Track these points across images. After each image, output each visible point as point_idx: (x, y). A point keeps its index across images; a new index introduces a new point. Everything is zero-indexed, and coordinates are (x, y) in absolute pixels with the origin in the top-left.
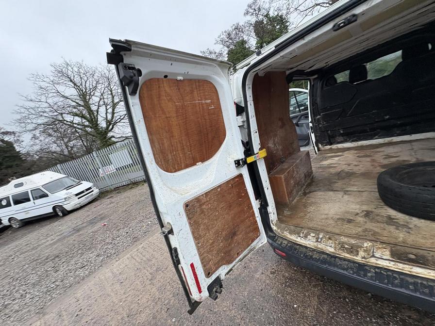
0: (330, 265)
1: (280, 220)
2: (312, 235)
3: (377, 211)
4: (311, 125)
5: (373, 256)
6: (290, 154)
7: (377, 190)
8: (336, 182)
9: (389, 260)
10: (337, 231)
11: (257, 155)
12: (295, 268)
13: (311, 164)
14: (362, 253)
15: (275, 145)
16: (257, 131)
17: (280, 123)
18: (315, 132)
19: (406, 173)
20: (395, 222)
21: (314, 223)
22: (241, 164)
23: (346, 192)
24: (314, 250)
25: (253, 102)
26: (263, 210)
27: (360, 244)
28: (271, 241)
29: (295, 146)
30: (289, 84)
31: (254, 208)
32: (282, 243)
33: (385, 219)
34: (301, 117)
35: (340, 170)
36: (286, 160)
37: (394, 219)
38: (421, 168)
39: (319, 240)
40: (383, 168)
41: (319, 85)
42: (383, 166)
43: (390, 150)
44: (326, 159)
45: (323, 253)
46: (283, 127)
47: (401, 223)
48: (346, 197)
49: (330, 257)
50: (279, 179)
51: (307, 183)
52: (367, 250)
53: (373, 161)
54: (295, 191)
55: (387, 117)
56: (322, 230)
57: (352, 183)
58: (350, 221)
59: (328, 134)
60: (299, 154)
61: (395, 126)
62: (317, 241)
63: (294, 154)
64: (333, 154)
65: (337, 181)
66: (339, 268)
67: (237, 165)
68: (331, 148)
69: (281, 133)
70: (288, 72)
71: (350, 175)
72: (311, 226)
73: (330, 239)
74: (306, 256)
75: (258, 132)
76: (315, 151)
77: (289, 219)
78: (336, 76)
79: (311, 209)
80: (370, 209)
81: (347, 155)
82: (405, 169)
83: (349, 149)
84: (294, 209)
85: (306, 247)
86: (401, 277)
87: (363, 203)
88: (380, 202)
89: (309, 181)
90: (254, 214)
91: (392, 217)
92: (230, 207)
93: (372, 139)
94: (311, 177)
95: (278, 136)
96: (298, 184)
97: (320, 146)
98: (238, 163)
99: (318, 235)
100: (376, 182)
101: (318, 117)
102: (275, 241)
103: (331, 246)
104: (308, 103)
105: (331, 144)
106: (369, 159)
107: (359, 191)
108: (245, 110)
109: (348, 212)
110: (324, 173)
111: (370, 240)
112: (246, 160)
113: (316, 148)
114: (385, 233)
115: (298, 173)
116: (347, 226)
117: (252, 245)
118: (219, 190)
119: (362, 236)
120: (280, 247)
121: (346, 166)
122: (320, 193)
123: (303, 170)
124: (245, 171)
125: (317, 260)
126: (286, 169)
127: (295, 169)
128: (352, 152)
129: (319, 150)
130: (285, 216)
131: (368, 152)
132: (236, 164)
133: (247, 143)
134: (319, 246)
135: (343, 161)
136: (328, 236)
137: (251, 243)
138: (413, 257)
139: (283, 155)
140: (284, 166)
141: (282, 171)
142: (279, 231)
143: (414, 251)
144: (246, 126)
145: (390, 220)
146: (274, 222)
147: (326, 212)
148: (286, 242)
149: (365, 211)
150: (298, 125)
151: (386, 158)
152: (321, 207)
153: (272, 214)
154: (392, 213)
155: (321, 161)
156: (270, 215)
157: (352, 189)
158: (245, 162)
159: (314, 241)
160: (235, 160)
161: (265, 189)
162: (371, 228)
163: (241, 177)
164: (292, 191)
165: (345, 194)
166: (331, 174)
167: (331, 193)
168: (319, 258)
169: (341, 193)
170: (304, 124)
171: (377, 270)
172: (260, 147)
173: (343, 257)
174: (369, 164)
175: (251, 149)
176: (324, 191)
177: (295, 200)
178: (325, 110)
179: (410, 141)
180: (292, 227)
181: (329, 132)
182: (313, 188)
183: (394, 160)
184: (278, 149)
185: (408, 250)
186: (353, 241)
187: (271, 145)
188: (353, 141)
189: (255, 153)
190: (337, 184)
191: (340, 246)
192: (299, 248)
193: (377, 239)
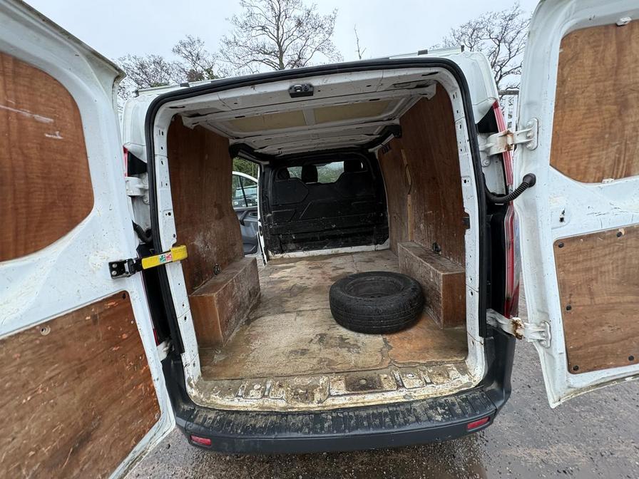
0: (280, 432)
1: (205, 374)
2: (257, 387)
3: (330, 333)
4: (260, 224)
5: (330, 395)
6: (230, 261)
7: (329, 307)
8: (287, 301)
9: (345, 395)
10: (290, 371)
11: (166, 255)
12: (228, 458)
13: (258, 277)
14: (318, 396)
15: (206, 244)
16: (172, 212)
17: (216, 211)
18: (264, 234)
19: (353, 284)
20: (347, 343)
21: (260, 366)
22: (127, 270)
23: (299, 313)
24: (258, 413)
25: (167, 159)
26: (172, 363)
27: (315, 383)
28: (183, 423)
29: (237, 249)
30: (232, 158)
31: (150, 361)
32: (205, 420)
33: (338, 341)
34: (247, 213)
35: (292, 285)
36: (222, 269)
37: (346, 339)
38: (363, 279)
39: (266, 394)
40: (332, 281)
41: (270, 174)
42: (332, 279)
43: (338, 261)
44: (277, 270)
45: (272, 413)
46: (220, 218)
47: (352, 343)
48: (299, 319)
49: (280, 416)
50: (208, 300)
51: (252, 305)
52: (323, 389)
53: (324, 273)
54: (233, 319)
55: (334, 226)
56: (271, 376)
57: (305, 300)
58: (304, 352)
59: (279, 238)
60: (243, 261)
61: (340, 236)
62: (264, 396)
63: (236, 261)
64: (285, 265)
65: (289, 299)
66: (292, 431)
67: (114, 273)
68: (282, 257)
69: (216, 227)
70: (232, 142)
71: (302, 290)
72: (255, 372)
73: (280, 386)
74: (245, 430)
75: (172, 214)
76: (264, 261)
77: (220, 369)
78: (289, 169)
79: (256, 344)
80: (323, 332)
81: (299, 267)
82: (352, 280)
83: (301, 259)
84: (231, 349)
85: (247, 413)
86: (357, 413)
87: (317, 324)
88: (332, 321)
89: (254, 302)
90: (150, 375)
91: (344, 337)
92: (80, 370)
93: (321, 248)
94: (258, 296)
95: (212, 232)
96: (238, 307)
97: (270, 253)
98: (118, 269)
99: (265, 384)
100: (328, 297)
101: (269, 215)
102: (192, 421)
103: (282, 399)
104: (257, 200)
105: (282, 252)
106: (319, 271)
107: (312, 310)
108: (149, 168)
109: (301, 341)
110: (274, 289)
111: (326, 374)
112: (139, 261)
113: (265, 256)
114: (339, 359)
115: (239, 288)
116: (301, 360)
117: (136, 448)
118: (45, 333)
119: (317, 370)
120: (202, 428)
121: (299, 279)
122: (268, 318)
123: (246, 286)
124: (135, 287)
125: (262, 430)
126: (222, 284)
127: (235, 284)
128: (304, 262)
129: (268, 259)
130: (215, 365)
131: (319, 263)
132: (112, 269)
133: (149, 232)
134: (266, 403)
135: (295, 273)
136: (278, 383)
137: (135, 445)
138: (363, 382)
139: (218, 260)
140: (219, 279)
141: (215, 287)
142: (202, 396)
143: (364, 374)
144: (147, 199)
145: (343, 342)
146: (194, 380)
147: (276, 346)
148: (212, 415)
149: (320, 335)
150: (243, 223)
151: (334, 270)
152: (269, 339)
153: (191, 366)
154: (343, 331)
155: (271, 273)
156: (185, 369)
157: (305, 308)
158: (136, 266)
159: (260, 396)
160: (112, 261)
161: (180, 321)
162: (326, 356)
163: (124, 297)
164: (229, 319)
165: (298, 315)
166: (283, 290)
167: (282, 316)
168: (266, 425)
169: (294, 315)
170: (252, 224)
171: (334, 415)
172: (175, 241)
173: (296, 410)
174: (320, 276)
175: (155, 243)
176: (274, 314)
177: (234, 334)
178: (276, 207)
179: (351, 253)
180: (226, 383)
181: (281, 236)
182: (259, 312)
183: (340, 272)
184: (209, 252)
185: (360, 374)
186: (308, 381)
187: (198, 243)
188: (305, 250)
189: (164, 251)
190: (289, 303)
191: (293, 394)
192: (236, 419)
193: (332, 369)
